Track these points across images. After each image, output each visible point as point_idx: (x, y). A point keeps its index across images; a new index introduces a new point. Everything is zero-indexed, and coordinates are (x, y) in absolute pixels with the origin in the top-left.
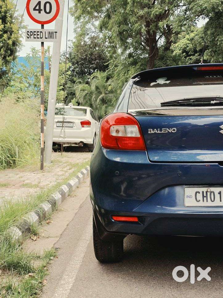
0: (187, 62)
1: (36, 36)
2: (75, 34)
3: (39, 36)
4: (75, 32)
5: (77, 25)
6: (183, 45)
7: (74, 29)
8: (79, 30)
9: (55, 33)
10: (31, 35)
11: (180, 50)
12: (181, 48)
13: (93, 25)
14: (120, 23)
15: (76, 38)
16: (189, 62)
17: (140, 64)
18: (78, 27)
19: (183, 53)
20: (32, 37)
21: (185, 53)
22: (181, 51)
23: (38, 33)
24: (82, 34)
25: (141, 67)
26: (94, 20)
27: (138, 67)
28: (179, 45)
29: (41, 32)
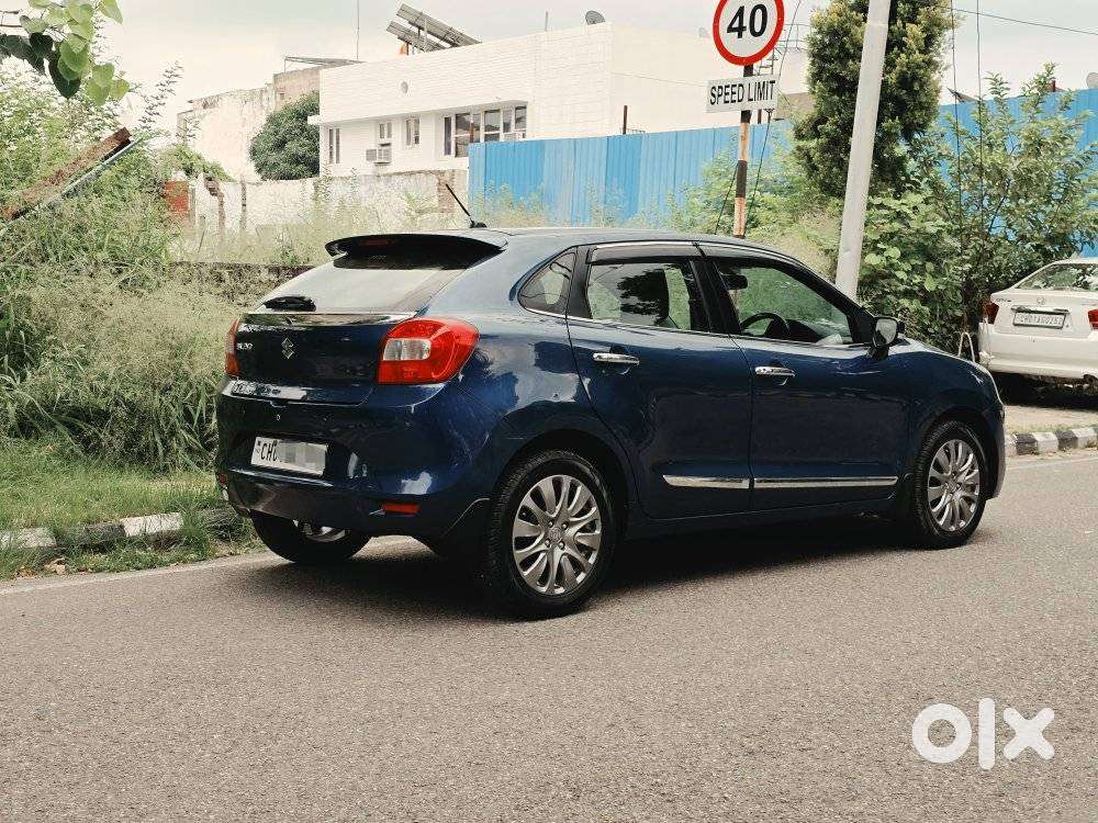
1: (728, 98)
3: (735, 97)
9: (770, 85)
10: (719, 96)
20: (721, 99)
23: (735, 89)
29: (741, 85)
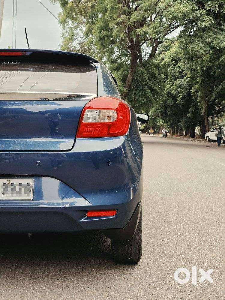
0: (176, 70)
2: (63, 38)
4: (63, 37)
5: (66, 30)
6: (173, 54)
7: (62, 34)
8: (67, 34)
11: (169, 58)
12: (171, 56)
13: (81, 30)
14: (101, 29)
15: (63, 42)
16: (178, 70)
17: (122, 69)
18: (66, 32)
19: (172, 60)
21: (174, 62)
22: (170, 60)
24: (69, 39)
25: (123, 73)
26: (82, 26)
27: (120, 73)
28: (169, 53)
